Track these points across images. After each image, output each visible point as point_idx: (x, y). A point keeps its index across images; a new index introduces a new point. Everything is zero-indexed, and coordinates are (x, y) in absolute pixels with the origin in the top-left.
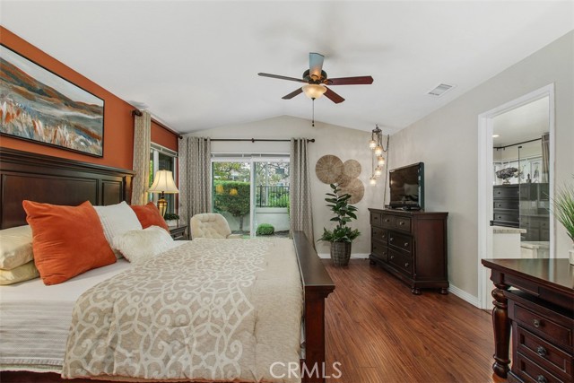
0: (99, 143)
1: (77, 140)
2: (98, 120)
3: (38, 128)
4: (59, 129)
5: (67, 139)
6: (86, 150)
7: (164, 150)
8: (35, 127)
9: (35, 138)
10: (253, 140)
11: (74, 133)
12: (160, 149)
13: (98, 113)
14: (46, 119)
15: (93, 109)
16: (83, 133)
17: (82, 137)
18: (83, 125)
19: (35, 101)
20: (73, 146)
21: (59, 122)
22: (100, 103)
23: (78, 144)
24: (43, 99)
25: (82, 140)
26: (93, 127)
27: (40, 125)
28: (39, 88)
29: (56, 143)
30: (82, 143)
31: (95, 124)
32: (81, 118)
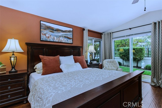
0: (71, 40)
1: (65, 40)
2: (71, 34)
3: (55, 39)
4: (60, 38)
5: (62, 40)
6: (67, 42)
7: (95, 39)
8: (54, 38)
9: (54, 41)
10: (130, 29)
11: (64, 38)
12: (94, 39)
13: (71, 32)
14: (57, 36)
15: (69, 32)
16: (67, 38)
17: (66, 39)
18: (66, 36)
19: (54, 32)
20: (64, 42)
21: (60, 36)
22: (71, 29)
23: (65, 41)
24: (56, 32)
25: (66, 40)
26: (69, 36)
27: (55, 38)
28: (55, 29)
29: (59, 41)
30: (66, 41)
31: (70, 35)
32: (66, 34)
